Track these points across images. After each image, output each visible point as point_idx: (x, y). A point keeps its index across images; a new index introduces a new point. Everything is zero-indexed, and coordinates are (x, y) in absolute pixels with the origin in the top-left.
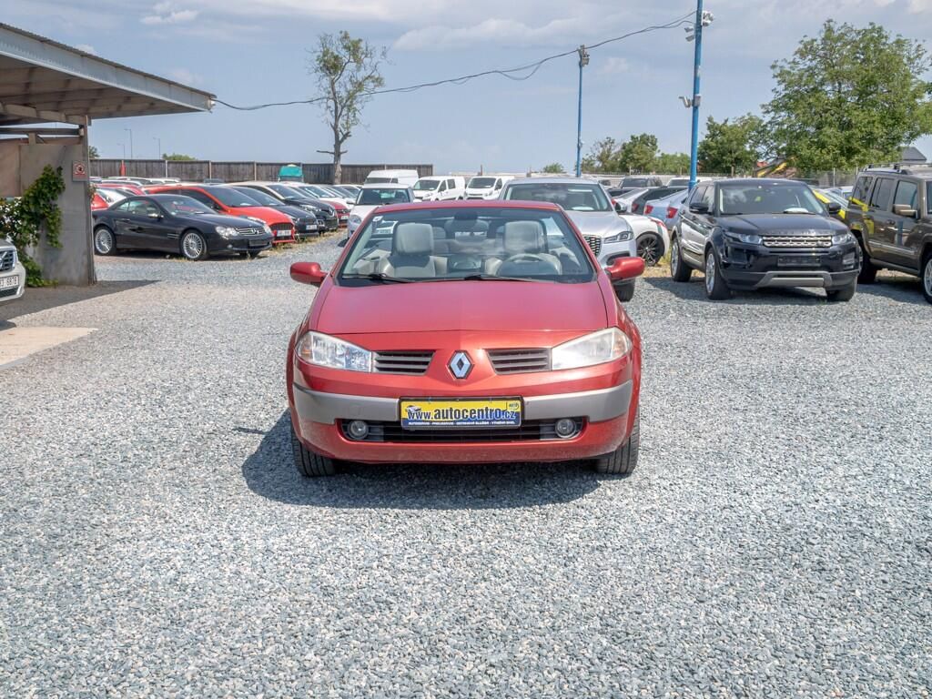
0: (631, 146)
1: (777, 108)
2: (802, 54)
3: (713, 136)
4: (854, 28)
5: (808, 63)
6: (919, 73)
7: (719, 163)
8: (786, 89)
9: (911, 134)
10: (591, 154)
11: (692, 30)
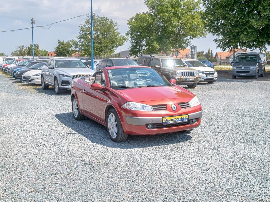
0: (31, 48)
1: (80, 38)
2: (86, 23)
3: (60, 45)
4: (100, 17)
5: (88, 26)
6: (116, 30)
7: (63, 53)
8: (83, 33)
9: (116, 46)
10: (16, 50)
11: (90, 17)
